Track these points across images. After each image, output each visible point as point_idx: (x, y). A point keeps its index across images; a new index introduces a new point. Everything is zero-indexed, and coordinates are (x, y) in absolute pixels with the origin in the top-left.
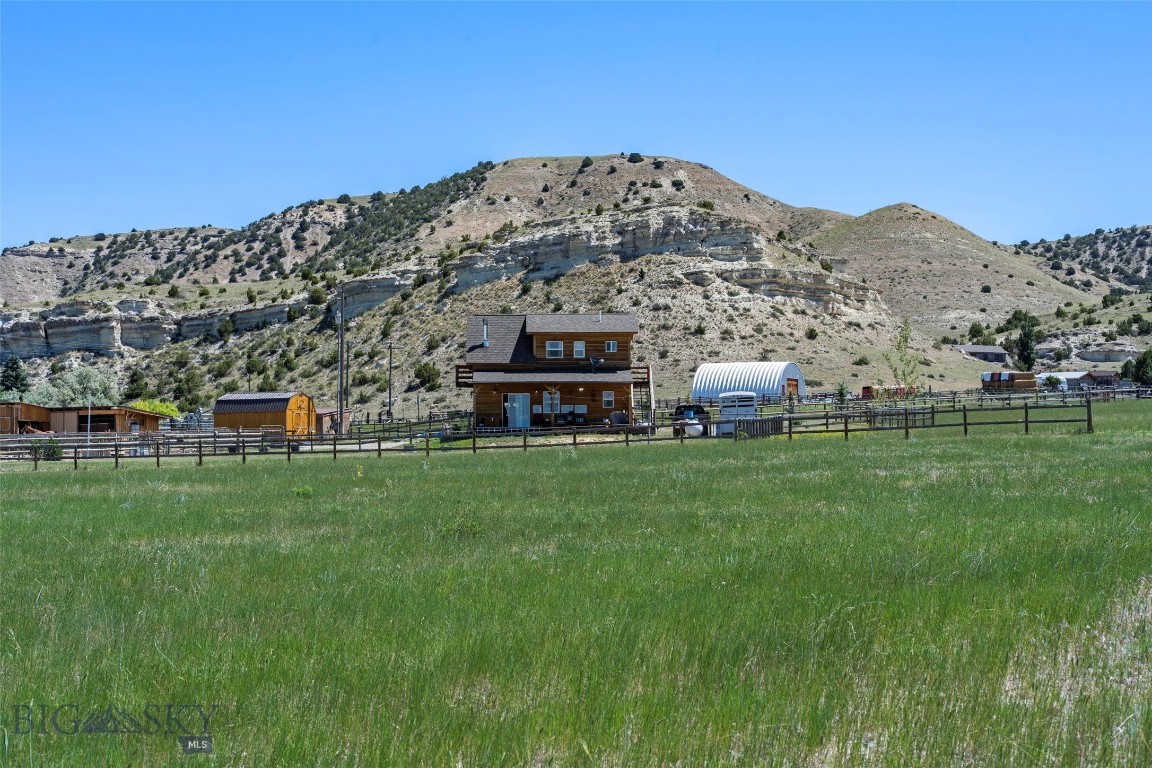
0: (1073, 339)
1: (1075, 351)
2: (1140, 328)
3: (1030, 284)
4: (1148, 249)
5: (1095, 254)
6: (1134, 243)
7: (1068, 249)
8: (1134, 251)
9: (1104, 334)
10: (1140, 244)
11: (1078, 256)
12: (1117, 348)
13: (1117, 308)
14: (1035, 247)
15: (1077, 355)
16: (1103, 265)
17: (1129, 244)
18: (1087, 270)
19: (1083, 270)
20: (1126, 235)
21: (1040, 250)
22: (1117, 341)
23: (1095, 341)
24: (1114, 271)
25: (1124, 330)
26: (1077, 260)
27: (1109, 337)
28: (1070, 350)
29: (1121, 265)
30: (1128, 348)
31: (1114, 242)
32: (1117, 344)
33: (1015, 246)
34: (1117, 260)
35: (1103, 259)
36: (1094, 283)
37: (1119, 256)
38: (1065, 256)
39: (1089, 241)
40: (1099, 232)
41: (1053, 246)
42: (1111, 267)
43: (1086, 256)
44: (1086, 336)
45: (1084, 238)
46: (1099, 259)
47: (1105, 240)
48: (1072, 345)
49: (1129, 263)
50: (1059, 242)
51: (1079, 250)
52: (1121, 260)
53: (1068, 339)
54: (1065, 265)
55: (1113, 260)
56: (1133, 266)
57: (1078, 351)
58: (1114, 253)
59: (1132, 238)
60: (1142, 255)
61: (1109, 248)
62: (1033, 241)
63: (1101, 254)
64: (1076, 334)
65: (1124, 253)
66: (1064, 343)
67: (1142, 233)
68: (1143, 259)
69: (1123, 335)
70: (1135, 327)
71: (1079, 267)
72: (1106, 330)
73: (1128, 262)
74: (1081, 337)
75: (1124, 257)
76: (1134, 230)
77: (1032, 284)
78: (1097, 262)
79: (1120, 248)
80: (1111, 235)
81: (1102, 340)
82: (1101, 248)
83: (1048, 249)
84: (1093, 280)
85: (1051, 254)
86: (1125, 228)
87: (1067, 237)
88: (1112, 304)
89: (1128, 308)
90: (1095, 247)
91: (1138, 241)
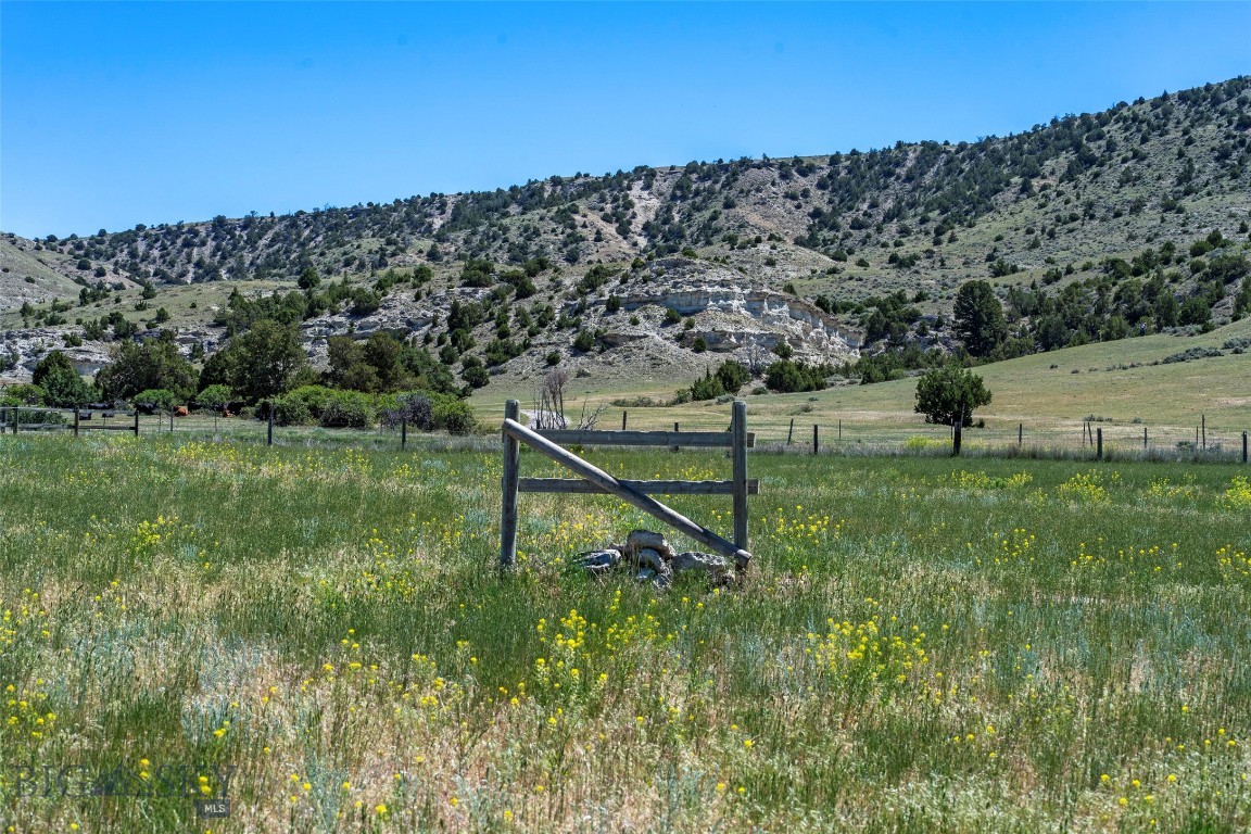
0: (21, 342)
1: (23, 360)
2: (115, 331)
3: (29, 280)
4: (196, 250)
5: (133, 254)
6: (179, 242)
7: (103, 247)
8: (180, 252)
9: (65, 337)
10: (187, 244)
11: (113, 256)
12: (80, 357)
13: (97, 306)
14: (64, 243)
15: (24, 365)
16: (143, 267)
17: (173, 243)
18: (121, 271)
19: (115, 272)
20: (169, 233)
21: (70, 246)
22: (82, 348)
23: (50, 345)
24: (155, 274)
25: (94, 334)
26: (113, 260)
27: (71, 341)
28: (15, 357)
29: (165, 269)
30: (96, 358)
31: (157, 241)
32: (80, 351)
33: (37, 240)
34: (159, 262)
35: (143, 261)
36: (127, 287)
37: (162, 256)
38: (99, 255)
39: (128, 238)
40: (140, 228)
41: (85, 243)
42: (151, 269)
43: (123, 257)
44: (40, 339)
45: (121, 234)
46: (138, 261)
47: (145, 237)
48: (21, 351)
49: (173, 266)
50: (92, 238)
51: (115, 248)
52: (164, 262)
53: (15, 343)
54: (94, 264)
55: (154, 262)
56: (177, 269)
57: (26, 358)
58: (156, 253)
59: (178, 237)
60: (189, 256)
61: (150, 247)
62: (61, 237)
63: (141, 254)
64: (26, 337)
65: (168, 254)
66: (9, 348)
67: (190, 231)
68: (189, 262)
69: (90, 340)
70: (110, 330)
71: (112, 267)
72: (68, 332)
73: (172, 264)
74: (33, 340)
75: (168, 258)
76: (180, 226)
77: (33, 282)
78: (136, 264)
79: (164, 247)
80: (153, 232)
81: (60, 345)
82: (141, 246)
83: (79, 246)
84: (127, 283)
85: (82, 252)
86: (170, 224)
87: (102, 233)
88: (94, 300)
89: (112, 305)
90: (134, 245)
91: (185, 240)
